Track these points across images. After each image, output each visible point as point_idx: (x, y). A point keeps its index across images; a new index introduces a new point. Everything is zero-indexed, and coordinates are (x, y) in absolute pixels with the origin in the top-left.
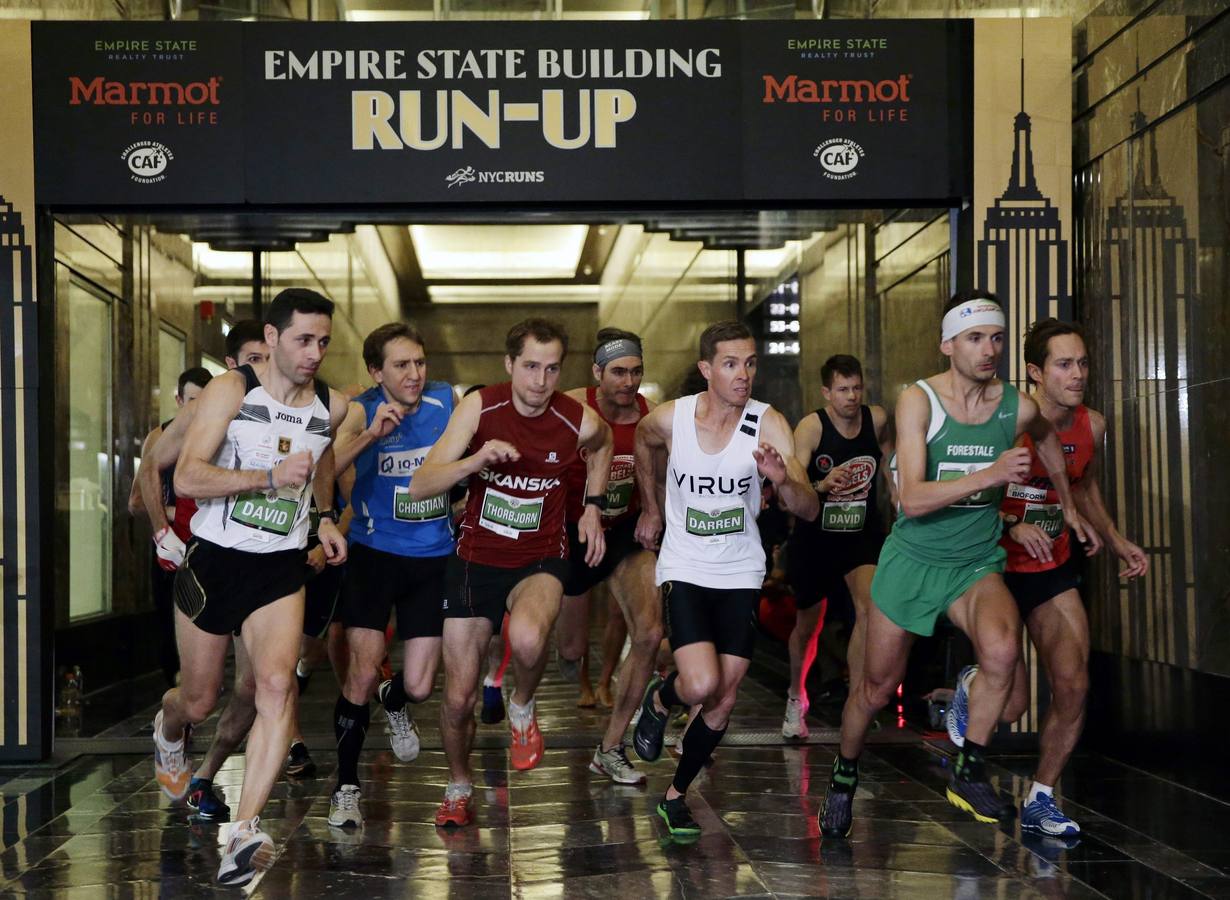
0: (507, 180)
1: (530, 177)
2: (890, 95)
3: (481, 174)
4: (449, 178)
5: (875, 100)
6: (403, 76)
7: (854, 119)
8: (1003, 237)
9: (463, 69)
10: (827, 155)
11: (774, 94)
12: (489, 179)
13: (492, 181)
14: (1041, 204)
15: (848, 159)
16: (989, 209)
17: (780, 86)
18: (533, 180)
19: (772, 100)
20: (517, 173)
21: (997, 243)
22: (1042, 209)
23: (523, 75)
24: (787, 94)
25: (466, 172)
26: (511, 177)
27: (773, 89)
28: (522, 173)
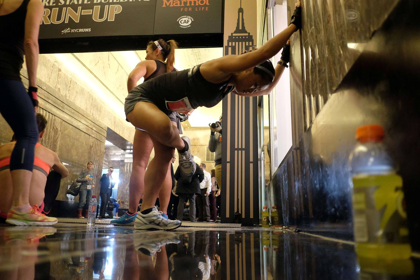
0: (80, 31)
1: (87, 30)
2: (203, 3)
3: (72, 30)
4: (63, 32)
5: (198, 5)
6: (55, 4)
7: (191, 10)
8: (234, 45)
9: (72, 2)
10: (181, 21)
11: (166, 4)
12: (74, 31)
13: (75, 32)
14: (247, 34)
15: (188, 22)
16: (229, 36)
17: (168, 2)
18: (87, 31)
19: (165, 6)
20: (83, 29)
21: (232, 46)
22: (247, 36)
23: (89, 2)
24: (170, 4)
25: (68, 30)
26: (81, 30)
27: (166, 3)
28: (84, 29)
